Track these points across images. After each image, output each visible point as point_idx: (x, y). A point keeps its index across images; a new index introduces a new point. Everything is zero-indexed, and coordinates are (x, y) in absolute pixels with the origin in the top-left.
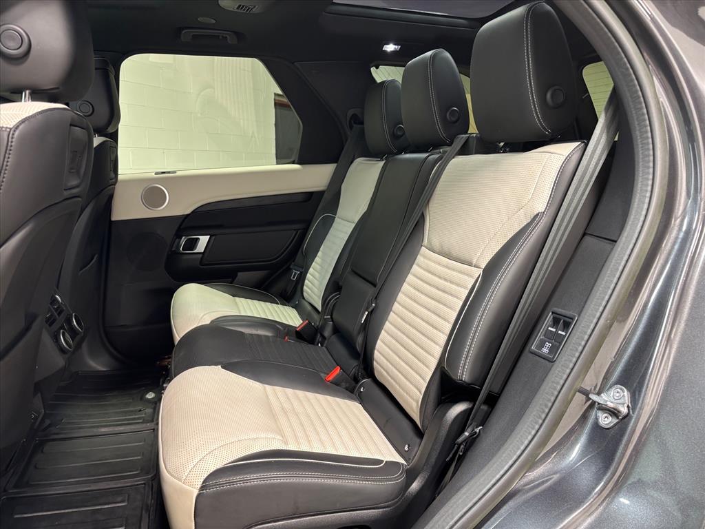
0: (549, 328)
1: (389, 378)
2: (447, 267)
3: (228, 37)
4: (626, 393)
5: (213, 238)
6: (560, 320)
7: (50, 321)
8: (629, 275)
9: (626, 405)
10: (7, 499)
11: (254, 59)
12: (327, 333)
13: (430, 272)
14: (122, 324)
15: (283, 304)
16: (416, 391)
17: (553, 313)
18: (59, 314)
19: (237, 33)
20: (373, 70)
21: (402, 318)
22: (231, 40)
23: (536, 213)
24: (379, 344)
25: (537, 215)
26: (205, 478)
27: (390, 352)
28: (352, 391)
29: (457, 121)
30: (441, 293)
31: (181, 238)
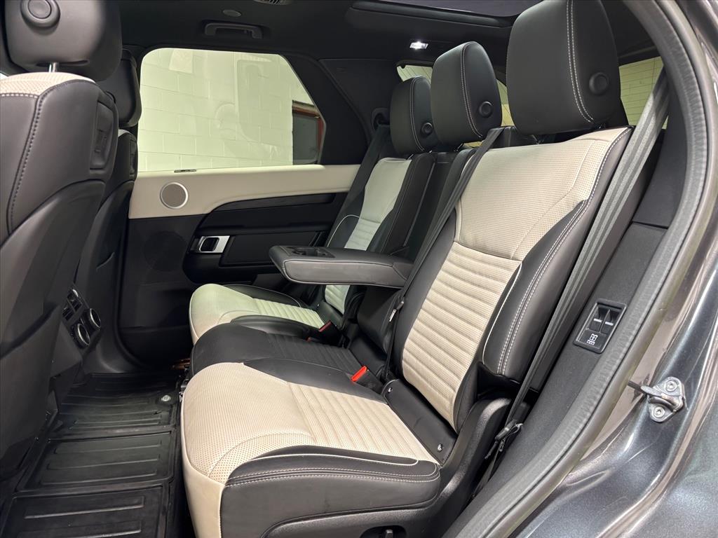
0: (595, 320)
1: (420, 377)
2: (482, 261)
3: (253, 31)
4: (680, 385)
5: (233, 238)
6: (606, 311)
7: (67, 315)
8: (683, 261)
9: (680, 398)
10: (18, 499)
11: (277, 55)
12: (351, 335)
13: (463, 267)
14: (138, 325)
15: (304, 307)
16: (449, 388)
17: (598, 304)
18: (76, 309)
19: (262, 28)
20: (399, 69)
21: (433, 316)
22: (256, 35)
23: (579, 201)
24: (408, 343)
25: (581, 203)
26: (231, 472)
27: (421, 351)
28: (379, 392)
29: (489, 115)
30: (475, 288)
31: (200, 238)
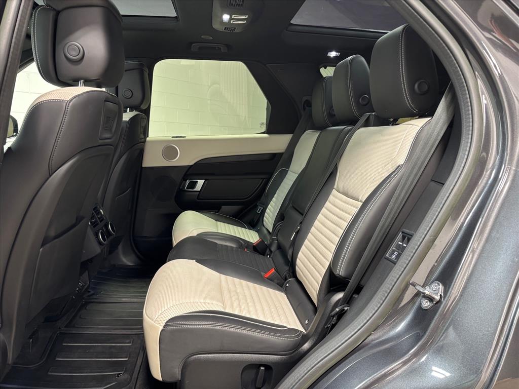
0: (399, 243)
2: (345, 202)
3: (222, 48)
4: (441, 287)
5: (207, 181)
6: (406, 237)
7: (94, 225)
8: (448, 206)
9: (439, 294)
10: (60, 333)
11: (240, 62)
12: (274, 248)
13: (335, 206)
14: (145, 235)
15: (249, 229)
16: (316, 283)
17: (402, 232)
18: (101, 221)
20: (322, 69)
21: (315, 237)
22: (224, 49)
24: (300, 255)
25: (399, 166)
26: (167, 320)
27: (306, 259)
28: (282, 287)
29: (366, 105)
30: (339, 219)
31: (186, 181)
